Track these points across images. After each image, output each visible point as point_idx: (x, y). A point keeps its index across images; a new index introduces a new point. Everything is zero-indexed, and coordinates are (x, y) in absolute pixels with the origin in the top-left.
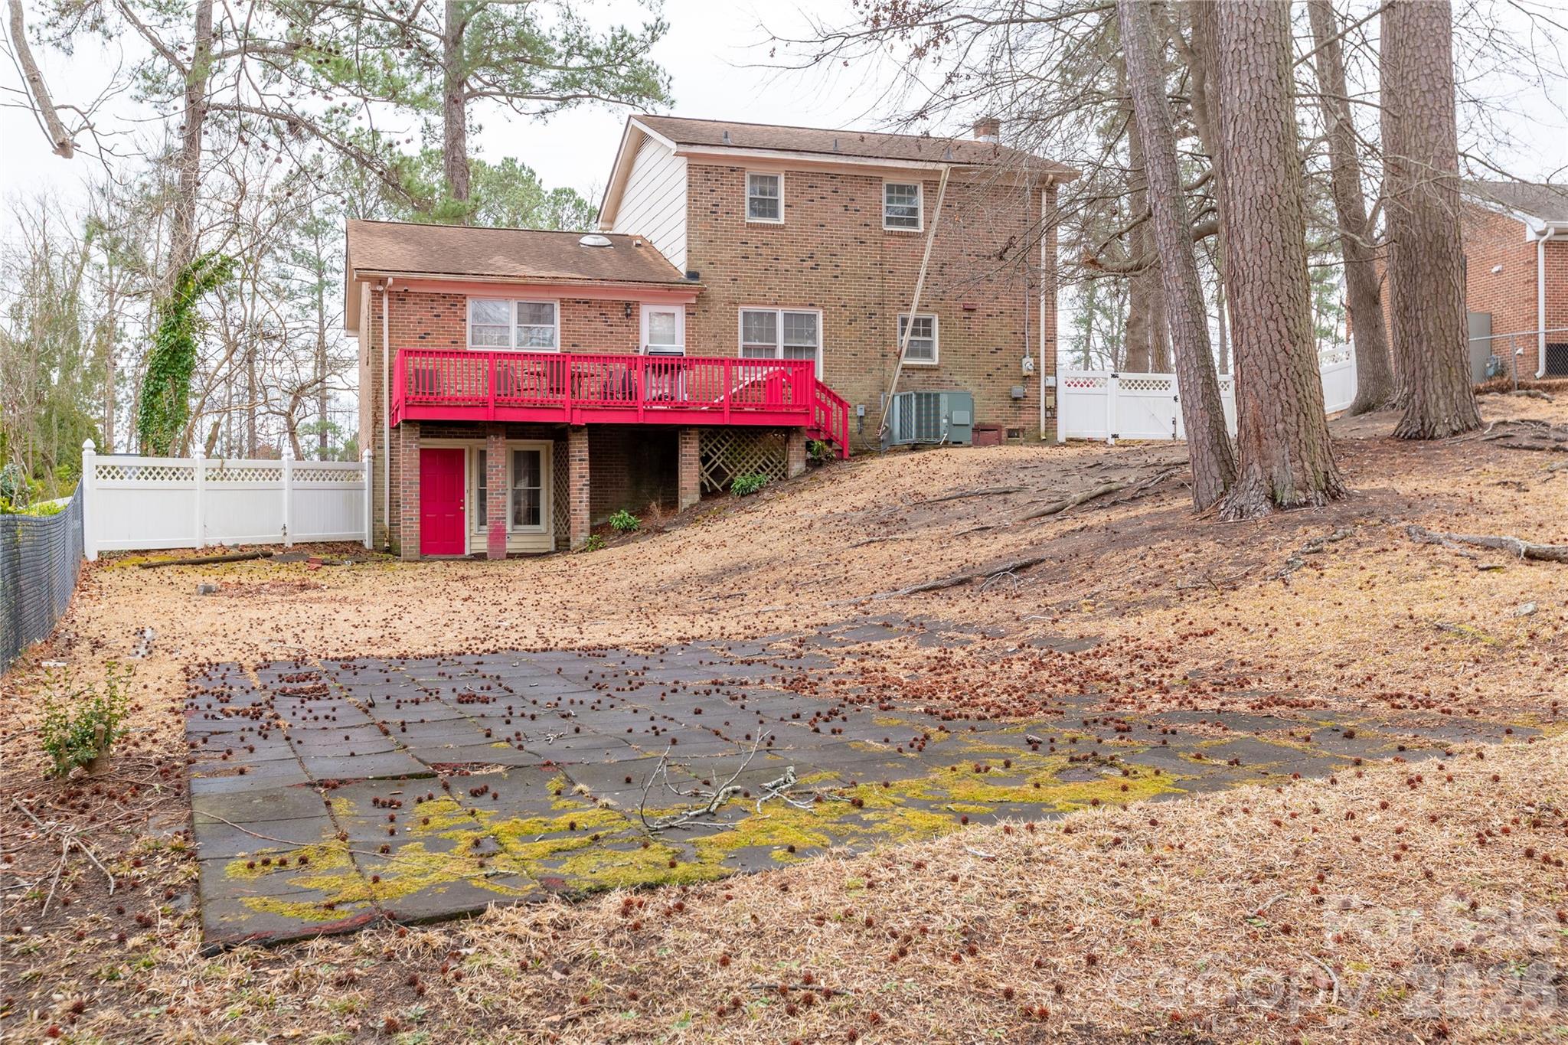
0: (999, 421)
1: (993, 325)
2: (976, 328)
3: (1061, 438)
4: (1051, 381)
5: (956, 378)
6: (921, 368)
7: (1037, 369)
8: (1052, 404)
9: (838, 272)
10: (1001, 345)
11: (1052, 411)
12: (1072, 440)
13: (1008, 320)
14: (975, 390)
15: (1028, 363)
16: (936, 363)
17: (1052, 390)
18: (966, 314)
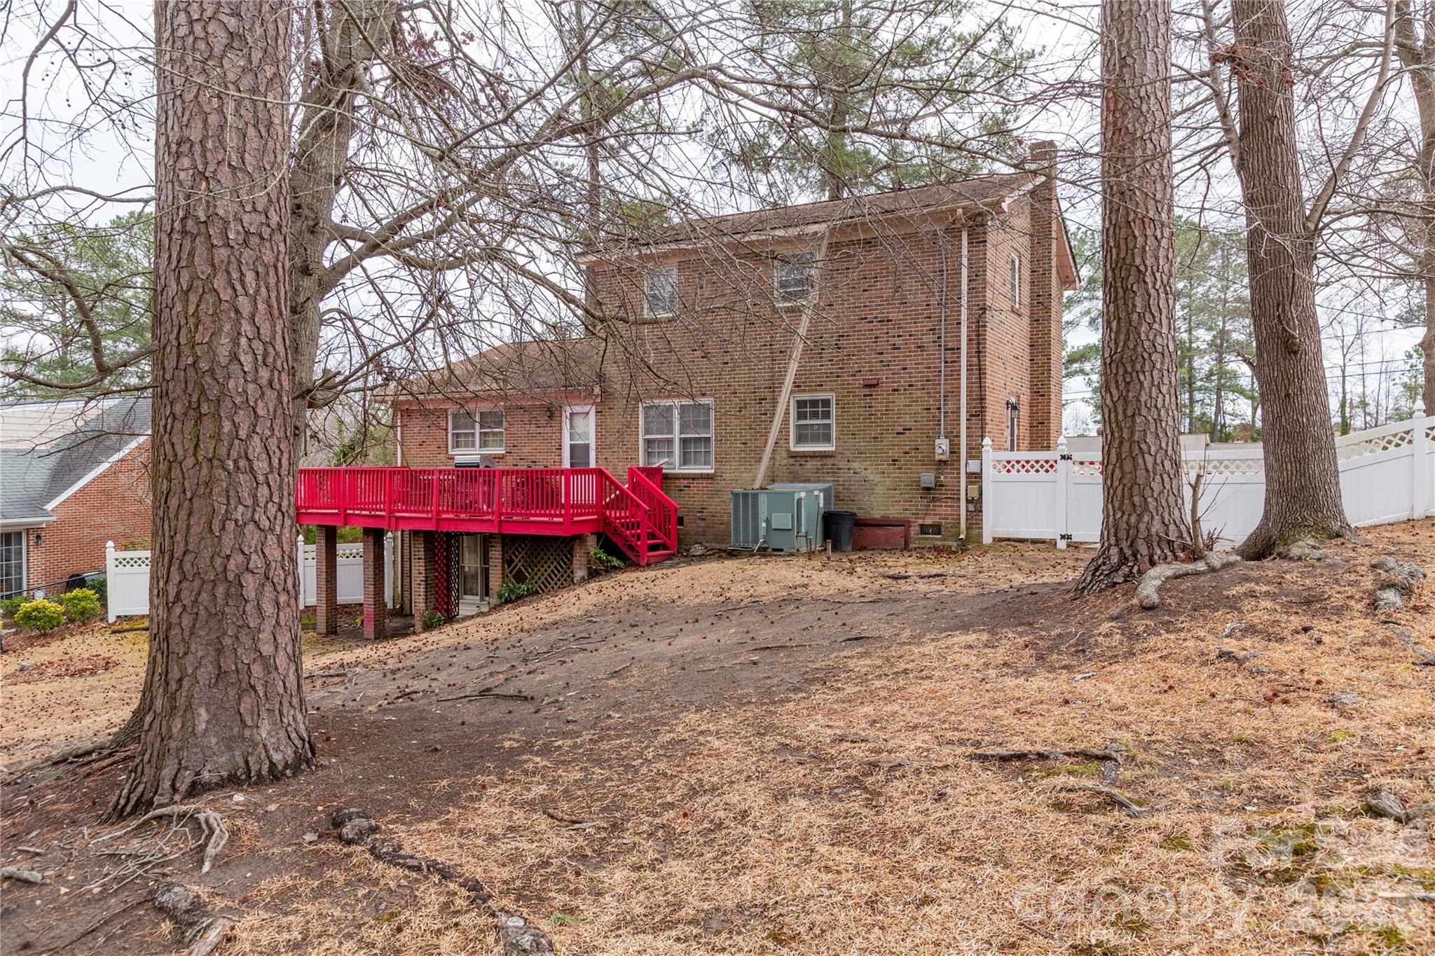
0: (908, 514)
1: (901, 400)
2: (879, 406)
3: (987, 539)
4: (973, 466)
5: (855, 465)
6: (814, 456)
7: (954, 451)
8: (976, 495)
9: (727, 358)
10: (908, 425)
11: (976, 504)
12: (1001, 540)
13: (919, 393)
14: (877, 478)
15: (943, 445)
16: (833, 449)
17: (975, 478)
18: (867, 391)
